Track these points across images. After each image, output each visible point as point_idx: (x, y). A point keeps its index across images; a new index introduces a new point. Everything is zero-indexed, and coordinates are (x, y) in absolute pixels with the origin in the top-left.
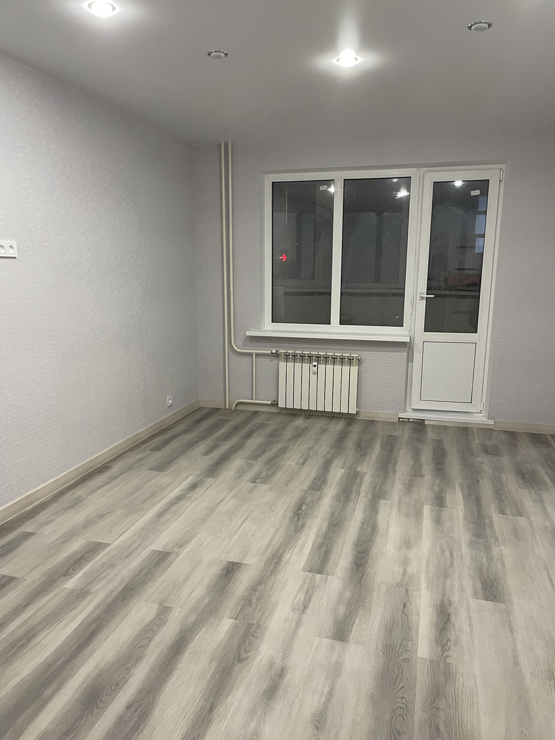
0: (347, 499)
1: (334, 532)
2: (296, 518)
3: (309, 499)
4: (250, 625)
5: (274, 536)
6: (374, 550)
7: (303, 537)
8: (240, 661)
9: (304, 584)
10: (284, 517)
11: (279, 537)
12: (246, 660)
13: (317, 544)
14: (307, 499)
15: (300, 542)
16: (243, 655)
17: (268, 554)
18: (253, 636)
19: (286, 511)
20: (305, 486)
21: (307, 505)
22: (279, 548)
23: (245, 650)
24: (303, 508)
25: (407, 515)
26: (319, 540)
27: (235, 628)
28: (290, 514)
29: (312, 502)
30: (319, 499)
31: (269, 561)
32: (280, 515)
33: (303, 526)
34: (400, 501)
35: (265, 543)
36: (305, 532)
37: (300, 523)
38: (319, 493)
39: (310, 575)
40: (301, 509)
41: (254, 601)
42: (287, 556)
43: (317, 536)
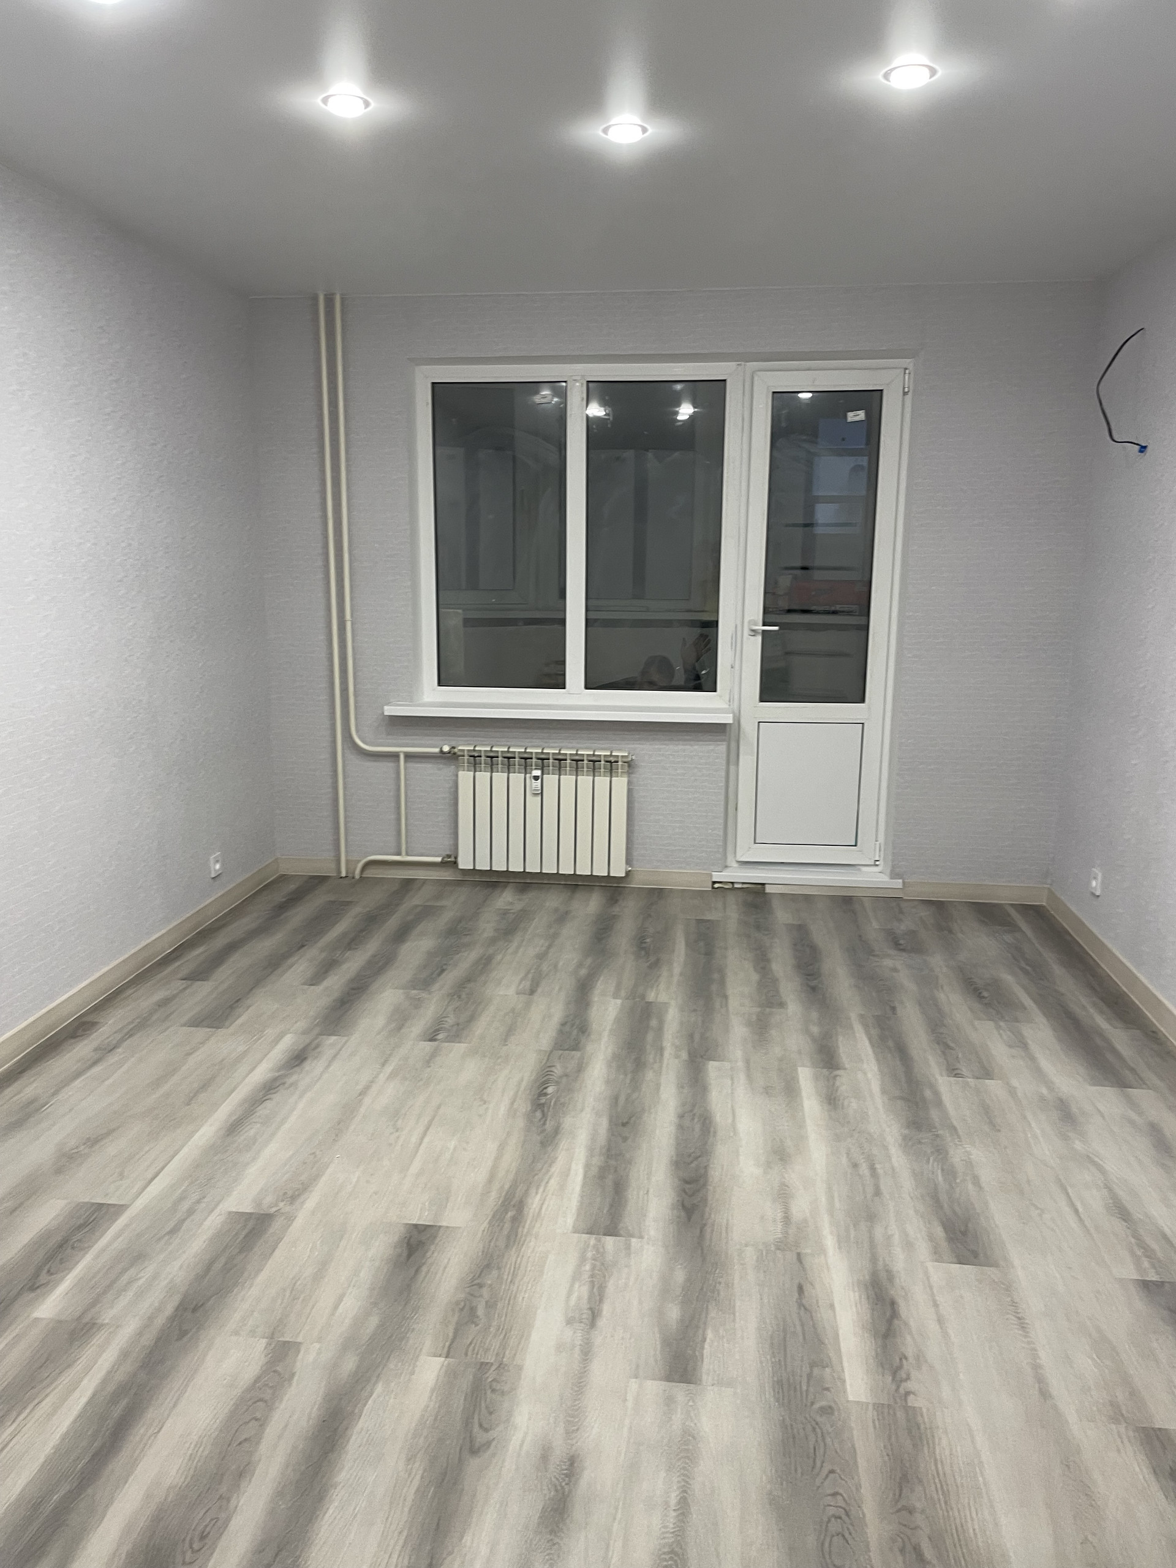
0: (639, 1065)
1: (625, 1139)
2: (539, 1114)
3: (558, 1070)
4: (483, 1366)
5: (498, 1158)
6: (716, 1173)
7: (561, 1157)
8: (474, 1451)
9: (583, 1260)
10: (512, 1112)
11: (511, 1160)
12: (489, 1447)
13: (594, 1171)
14: (553, 1069)
15: (556, 1168)
16: (481, 1437)
17: (493, 1199)
18: (493, 1391)
19: (512, 1103)
20: (546, 1041)
21: (557, 1083)
22: (514, 1185)
23: (481, 1426)
24: (550, 1090)
25: (767, 1091)
26: (597, 1161)
27: (451, 1376)
28: (523, 1106)
29: (567, 1075)
30: (580, 1069)
31: (497, 1218)
32: (503, 1110)
33: (557, 1131)
34: (747, 1062)
35: (480, 1176)
36: (563, 1144)
37: (550, 1125)
38: (577, 1054)
39: (592, 1240)
40: (546, 1094)
41: (480, 1312)
42: (534, 1202)
43: (591, 1151)
